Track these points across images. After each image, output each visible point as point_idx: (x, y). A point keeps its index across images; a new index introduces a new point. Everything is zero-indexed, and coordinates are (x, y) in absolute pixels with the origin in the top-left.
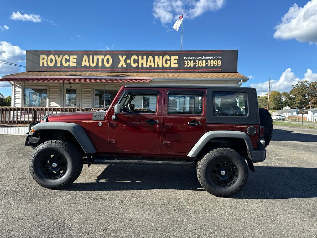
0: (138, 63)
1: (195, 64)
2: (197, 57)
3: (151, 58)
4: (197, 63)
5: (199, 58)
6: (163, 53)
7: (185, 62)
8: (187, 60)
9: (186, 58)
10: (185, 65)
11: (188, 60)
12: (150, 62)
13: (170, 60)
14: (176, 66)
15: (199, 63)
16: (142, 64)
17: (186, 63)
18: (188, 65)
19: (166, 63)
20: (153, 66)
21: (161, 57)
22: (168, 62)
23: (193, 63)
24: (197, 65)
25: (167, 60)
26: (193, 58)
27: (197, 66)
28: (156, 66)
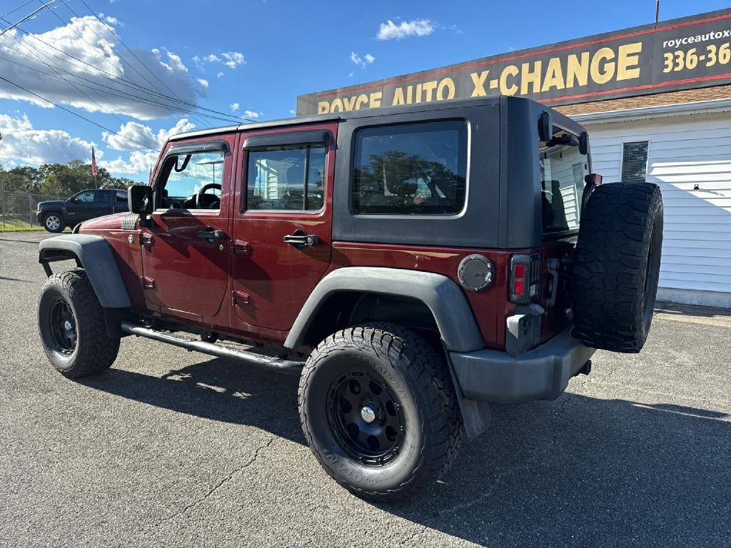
0: (519, 84)
1: (702, 58)
2: (712, 34)
3: (555, 63)
4: (712, 55)
5: (718, 35)
6: (593, 44)
7: (667, 58)
8: (673, 50)
9: (671, 43)
10: (667, 66)
11: (678, 49)
12: (554, 76)
13: (615, 60)
14: (635, 73)
15: (717, 54)
16: (531, 85)
17: (669, 62)
18: (676, 65)
19: (602, 72)
20: (560, 86)
21: (585, 56)
22: (609, 68)
23: (695, 57)
24: (710, 60)
25: (604, 61)
26: (699, 39)
27: (709, 64)
28: (570, 84)
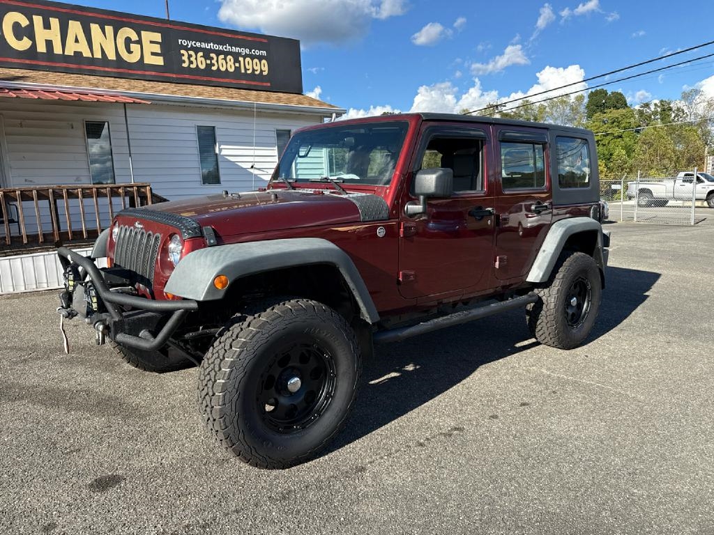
0: (32, 37)
1: (208, 62)
2: (212, 44)
3: (75, 27)
4: (214, 62)
5: (216, 47)
7: (183, 55)
8: (187, 49)
9: (184, 42)
10: (184, 62)
11: (190, 49)
12: (77, 41)
13: (139, 42)
14: (159, 61)
15: (217, 61)
16: (49, 44)
17: (185, 58)
18: (191, 62)
19: (130, 52)
20: (87, 54)
21: (109, 29)
22: (135, 48)
23: (203, 59)
24: (214, 65)
26: (203, 45)
27: (214, 68)
28: (98, 55)
